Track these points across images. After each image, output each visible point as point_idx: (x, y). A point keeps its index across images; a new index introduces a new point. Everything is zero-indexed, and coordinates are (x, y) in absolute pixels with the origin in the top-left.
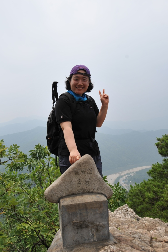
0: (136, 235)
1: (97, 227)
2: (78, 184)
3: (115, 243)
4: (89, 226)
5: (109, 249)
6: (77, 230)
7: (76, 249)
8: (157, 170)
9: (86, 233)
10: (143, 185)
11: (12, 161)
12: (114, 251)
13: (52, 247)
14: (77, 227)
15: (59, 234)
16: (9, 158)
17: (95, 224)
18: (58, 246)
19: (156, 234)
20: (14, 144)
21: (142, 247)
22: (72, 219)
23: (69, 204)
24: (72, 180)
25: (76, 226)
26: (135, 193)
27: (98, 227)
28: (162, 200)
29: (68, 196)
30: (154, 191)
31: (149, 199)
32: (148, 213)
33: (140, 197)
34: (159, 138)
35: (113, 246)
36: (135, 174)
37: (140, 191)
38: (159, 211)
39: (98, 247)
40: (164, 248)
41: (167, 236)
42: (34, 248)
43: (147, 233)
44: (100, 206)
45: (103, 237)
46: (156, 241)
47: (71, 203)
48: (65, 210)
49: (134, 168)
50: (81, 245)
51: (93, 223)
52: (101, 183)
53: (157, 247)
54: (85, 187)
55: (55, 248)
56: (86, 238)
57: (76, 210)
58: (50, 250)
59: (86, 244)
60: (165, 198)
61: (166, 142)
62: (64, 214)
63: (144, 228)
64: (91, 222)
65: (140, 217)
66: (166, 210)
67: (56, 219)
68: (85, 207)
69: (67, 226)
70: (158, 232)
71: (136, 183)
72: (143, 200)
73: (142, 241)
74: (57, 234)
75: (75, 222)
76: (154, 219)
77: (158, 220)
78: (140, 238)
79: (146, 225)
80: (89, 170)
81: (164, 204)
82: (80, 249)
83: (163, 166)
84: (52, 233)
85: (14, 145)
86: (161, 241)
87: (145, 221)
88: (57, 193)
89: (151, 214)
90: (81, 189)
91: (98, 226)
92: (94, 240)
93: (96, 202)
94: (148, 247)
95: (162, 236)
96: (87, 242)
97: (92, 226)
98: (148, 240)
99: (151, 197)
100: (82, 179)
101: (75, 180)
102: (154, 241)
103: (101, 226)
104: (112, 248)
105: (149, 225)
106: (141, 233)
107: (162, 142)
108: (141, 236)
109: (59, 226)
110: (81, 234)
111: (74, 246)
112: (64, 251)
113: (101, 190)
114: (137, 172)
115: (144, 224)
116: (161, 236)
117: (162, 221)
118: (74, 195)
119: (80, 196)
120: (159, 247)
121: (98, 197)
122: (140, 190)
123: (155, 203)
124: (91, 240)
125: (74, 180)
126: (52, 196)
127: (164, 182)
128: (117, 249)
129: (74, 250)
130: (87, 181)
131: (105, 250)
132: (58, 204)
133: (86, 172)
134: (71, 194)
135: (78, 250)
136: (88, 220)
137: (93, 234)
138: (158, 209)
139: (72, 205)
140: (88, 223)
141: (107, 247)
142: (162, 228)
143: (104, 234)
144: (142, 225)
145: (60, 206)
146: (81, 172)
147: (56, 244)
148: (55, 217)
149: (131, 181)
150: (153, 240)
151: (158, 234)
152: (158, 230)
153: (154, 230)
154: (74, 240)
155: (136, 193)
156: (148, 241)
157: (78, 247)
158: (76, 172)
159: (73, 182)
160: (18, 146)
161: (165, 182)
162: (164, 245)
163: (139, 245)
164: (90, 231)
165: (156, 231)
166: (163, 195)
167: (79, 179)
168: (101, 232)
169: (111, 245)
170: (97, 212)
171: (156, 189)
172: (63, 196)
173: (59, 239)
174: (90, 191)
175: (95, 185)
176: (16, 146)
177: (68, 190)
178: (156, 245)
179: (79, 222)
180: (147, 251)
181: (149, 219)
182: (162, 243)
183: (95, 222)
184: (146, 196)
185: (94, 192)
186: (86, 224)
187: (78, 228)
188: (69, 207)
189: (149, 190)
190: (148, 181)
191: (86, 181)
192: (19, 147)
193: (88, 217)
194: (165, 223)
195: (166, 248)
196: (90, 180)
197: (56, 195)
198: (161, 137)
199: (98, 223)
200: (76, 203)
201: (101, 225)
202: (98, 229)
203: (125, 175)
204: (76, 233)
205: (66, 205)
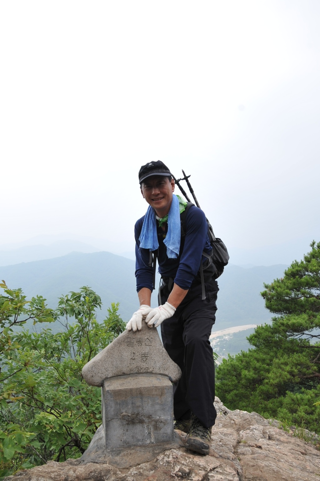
0: (215, 436)
1: (156, 423)
2: (132, 360)
3: (180, 446)
4: (144, 421)
5: (171, 454)
6: (127, 426)
7: (124, 452)
8: (263, 334)
9: (140, 431)
10: (240, 358)
11: (34, 320)
12: (178, 456)
13: (90, 449)
14: (127, 422)
15: (101, 431)
16: (30, 315)
17: (153, 419)
18: (98, 448)
19: (248, 436)
20: (37, 295)
21: (220, 452)
22: (120, 410)
23: (117, 389)
24: (123, 354)
25: (126, 420)
26: (226, 371)
27: (158, 424)
28: (267, 383)
29: (116, 376)
30: (255, 367)
31: (246, 380)
32: (244, 404)
33: (234, 378)
34: (267, 284)
35: (177, 450)
36: (231, 337)
37: (234, 368)
38: (261, 400)
39: (156, 451)
40: (253, 455)
41: (263, 439)
42: (63, 451)
43: (232, 434)
44: (162, 393)
45: (163, 437)
46: (244, 446)
47: (120, 388)
48: (111, 398)
49: (231, 327)
50: (132, 447)
51: (150, 416)
52: (165, 359)
53: (243, 454)
54: (141, 365)
55: (94, 451)
56: (140, 437)
57: (126, 398)
58: (87, 453)
59: (139, 447)
60: (271, 380)
61: (277, 290)
62: (109, 403)
63: (232, 426)
64: (148, 416)
65: (228, 410)
66: (273, 399)
67: (97, 409)
68: (139, 394)
69: (113, 420)
70: (251, 432)
71: (229, 355)
72: (239, 382)
73: (223, 445)
74: (98, 432)
75: (124, 415)
76: (249, 413)
77: (256, 415)
78: (220, 441)
79: (235, 423)
80: (147, 340)
81: (270, 390)
82: (131, 454)
83: (272, 329)
84: (90, 431)
85: (39, 296)
86: (252, 446)
87: (235, 417)
88: (100, 373)
89: (249, 404)
90: (135, 367)
91: (157, 421)
92: (151, 442)
93: (156, 387)
94: (228, 453)
95: (257, 439)
96: (141, 443)
97: (149, 421)
98: (231, 443)
99: (250, 377)
100: (136, 352)
101: (127, 354)
102: (242, 445)
103: (161, 422)
104: (176, 452)
105: (240, 422)
106: (224, 434)
107: (272, 290)
108: (223, 438)
109: (101, 419)
110: (133, 433)
111: (122, 448)
112: (107, 455)
113: (164, 369)
114: (235, 334)
115: (234, 420)
116: (255, 439)
117: (261, 417)
118: (124, 375)
119: (134, 378)
120: (247, 454)
121: (159, 380)
122: (235, 365)
123: (256, 388)
124: (146, 441)
125: (125, 354)
126: (93, 376)
127: (272, 354)
128: (182, 455)
129: (122, 454)
130: (145, 356)
131: (165, 456)
132: (102, 387)
133: (143, 344)
134: (121, 374)
135: (126, 454)
136: (143, 413)
137: (150, 433)
138: (260, 398)
139: (121, 390)
140: (143, 417)
141: (168, 451)
142: (258, 427)
143: (165, 433)
144: (230, 422)
145: (104, 390)
146: (136, 342)
147: (96, 445)
148: (97, 405)
149: (224, 350)
150: (240, 444)
151: (251, 435)
152: (252, 430)
153: (246, 430)
154: (122, 440)
155: (228, 370)
156: (232, 446)
157: (128, 450)
158: (129, 342)
159: (124, 358)
160: (43, 298)
161: (274, 355)
162: (254, 450)
163: (216, 450)
164: (146, 428)
165: (248, 431)
166: (270, 375)
167: (134, 353)
168: (162, 431)
169: (175, 449)
170: (157, 401)
171: (258, 365)
172: (108, 377)
173: (100, 439)
174: (149, 371)
175: (155, 362)
176: (41, 299)
177: (117, 368)
178: (243, 451)
179: (130, 415)
180: (225, 458)
181: (242, 413)
182: (251, 449)
183: (153, 416)
184: (243, 376)
185: (154, 372)
186: (141, 418)
187: (128, 424)
188: (117, 393)
189: (247, 366)
190: (248, 352)
191: (143, 357)
192: (45, 300)
193: (144, 408)
194: (266, 420)
195: (256, 455)
196: (149, 354)
197: (99, 374)
198: (270, 283)
199: (158, 418)
200: (127, 388)
201: (162, 420)
202: (158, 426)
203: (216, 339)
204: (125, 431)
205: (113, 390)
